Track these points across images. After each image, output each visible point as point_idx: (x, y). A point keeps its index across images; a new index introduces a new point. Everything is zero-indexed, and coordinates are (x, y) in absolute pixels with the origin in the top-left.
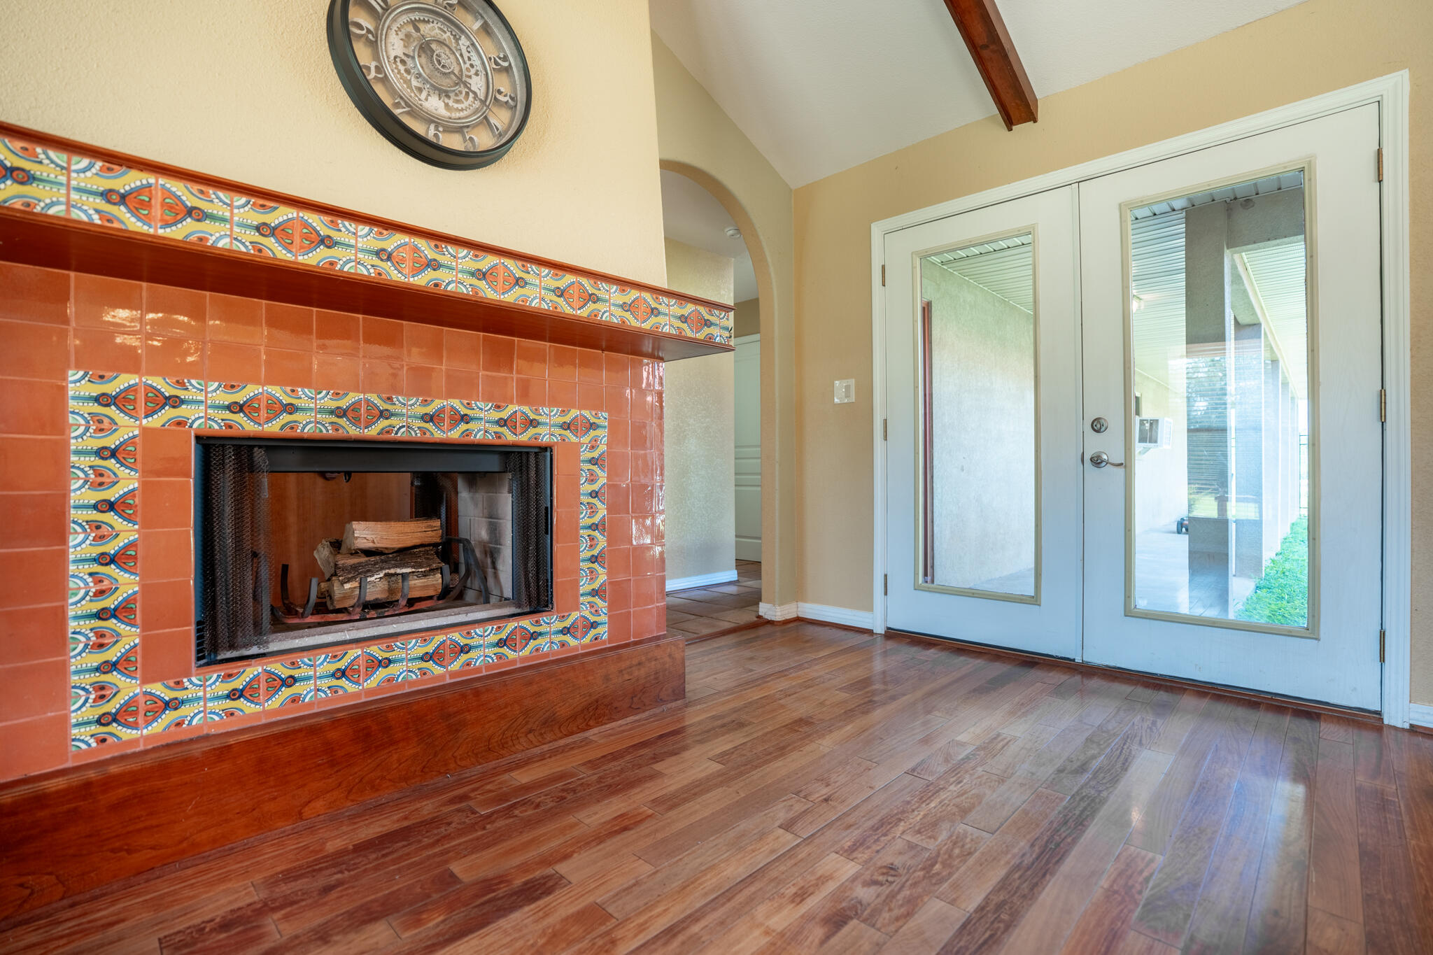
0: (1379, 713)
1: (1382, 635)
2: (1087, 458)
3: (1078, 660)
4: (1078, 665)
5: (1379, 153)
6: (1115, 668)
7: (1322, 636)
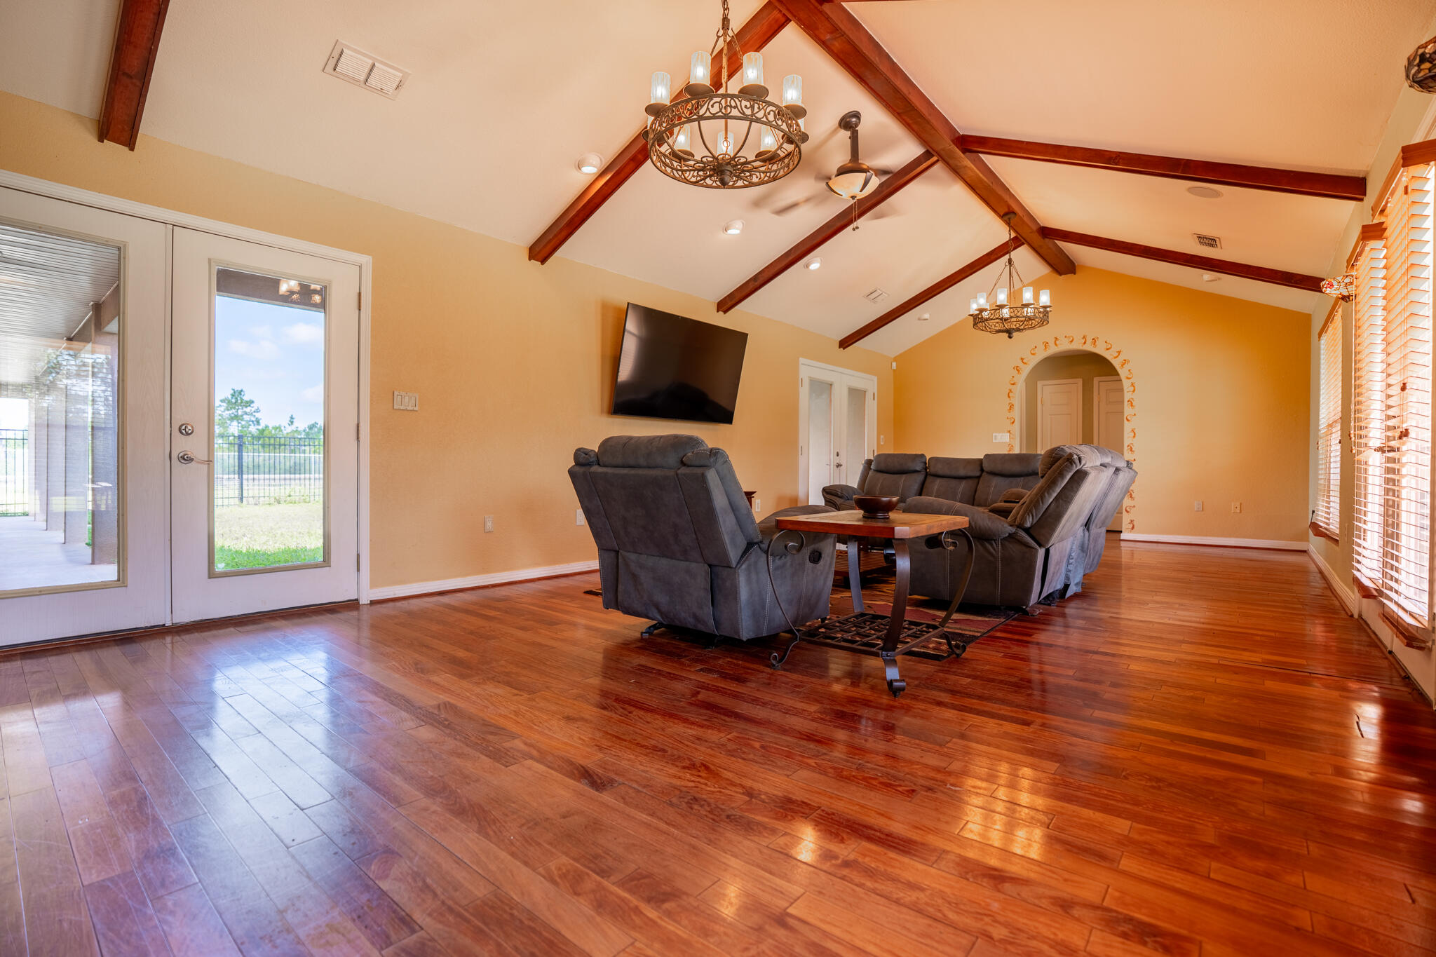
0: (357, 600)
1: (358, 555)
2: (174, 455)
3: (168, 624)
4: (169, 628)
5: (360, 294)
6: (202, 621)
7: (332, 564)
